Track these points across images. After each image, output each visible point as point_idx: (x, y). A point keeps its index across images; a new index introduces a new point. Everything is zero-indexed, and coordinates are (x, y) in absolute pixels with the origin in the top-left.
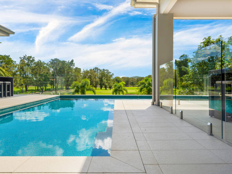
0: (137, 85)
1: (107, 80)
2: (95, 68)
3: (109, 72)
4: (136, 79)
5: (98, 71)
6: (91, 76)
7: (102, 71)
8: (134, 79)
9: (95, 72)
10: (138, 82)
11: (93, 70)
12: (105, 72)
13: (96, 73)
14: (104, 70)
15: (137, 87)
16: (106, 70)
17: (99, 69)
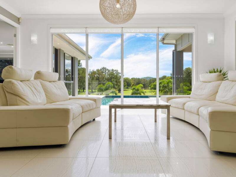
0: (150, 88)
1: (116, 81)
2: (103, 68)
3: (119, 73)
4: (148, 80)
5: (106, 71)
6: (99, 78)
7: (111, 71)
8: (147, 81)
9: (103, 72)
10: (151, 84)
11: (101, 70)
12: (114, 72)
13: (104, 74)
14: (112, 70)
15: (150, 90)
16: (116, 70)
17: (108, 69)
